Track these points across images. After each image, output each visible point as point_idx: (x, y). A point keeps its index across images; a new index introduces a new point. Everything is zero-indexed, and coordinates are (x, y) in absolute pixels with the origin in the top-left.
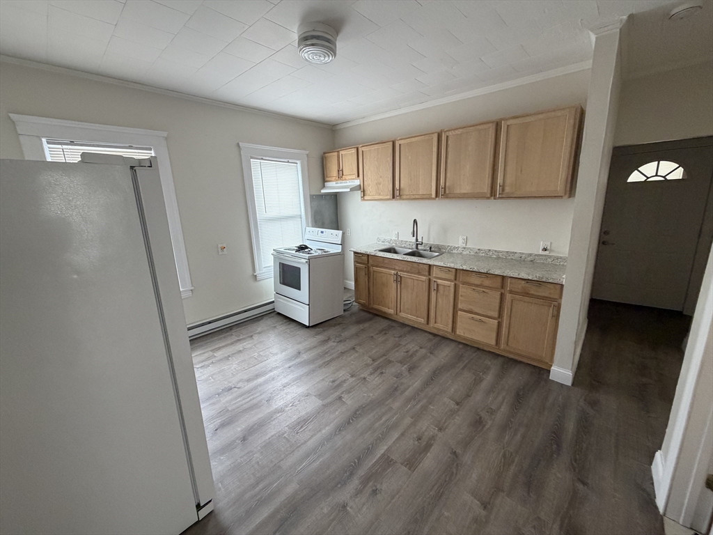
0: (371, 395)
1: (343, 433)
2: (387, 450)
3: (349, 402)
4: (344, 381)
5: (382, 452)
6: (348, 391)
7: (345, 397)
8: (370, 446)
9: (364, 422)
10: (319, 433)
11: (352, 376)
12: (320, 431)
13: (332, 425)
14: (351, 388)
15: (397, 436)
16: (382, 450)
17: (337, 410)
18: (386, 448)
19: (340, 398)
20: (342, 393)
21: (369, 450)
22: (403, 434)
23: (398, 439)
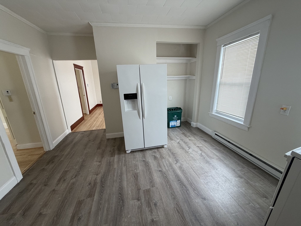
0: (126, 220)
1: (118, 188)
2: (94, 199)
3: (132, 202)
4: (151, 211)
5: (95, 197)
6: (140, 207)
7: (137, 203)
8: (102, 194)
9: (114, 200)
10: (126, 180)
11: (153, 221)
12: (127, 181)
13: (126, 186)
14: (141, 211)
15: (92, 210)
16: (96, 197)
17: (132, 193)
18: (95, 199)
19: (138, 200)
20: (141, 203)
21: (101, 192)
22: (90, 213)
23: (91, 208)
